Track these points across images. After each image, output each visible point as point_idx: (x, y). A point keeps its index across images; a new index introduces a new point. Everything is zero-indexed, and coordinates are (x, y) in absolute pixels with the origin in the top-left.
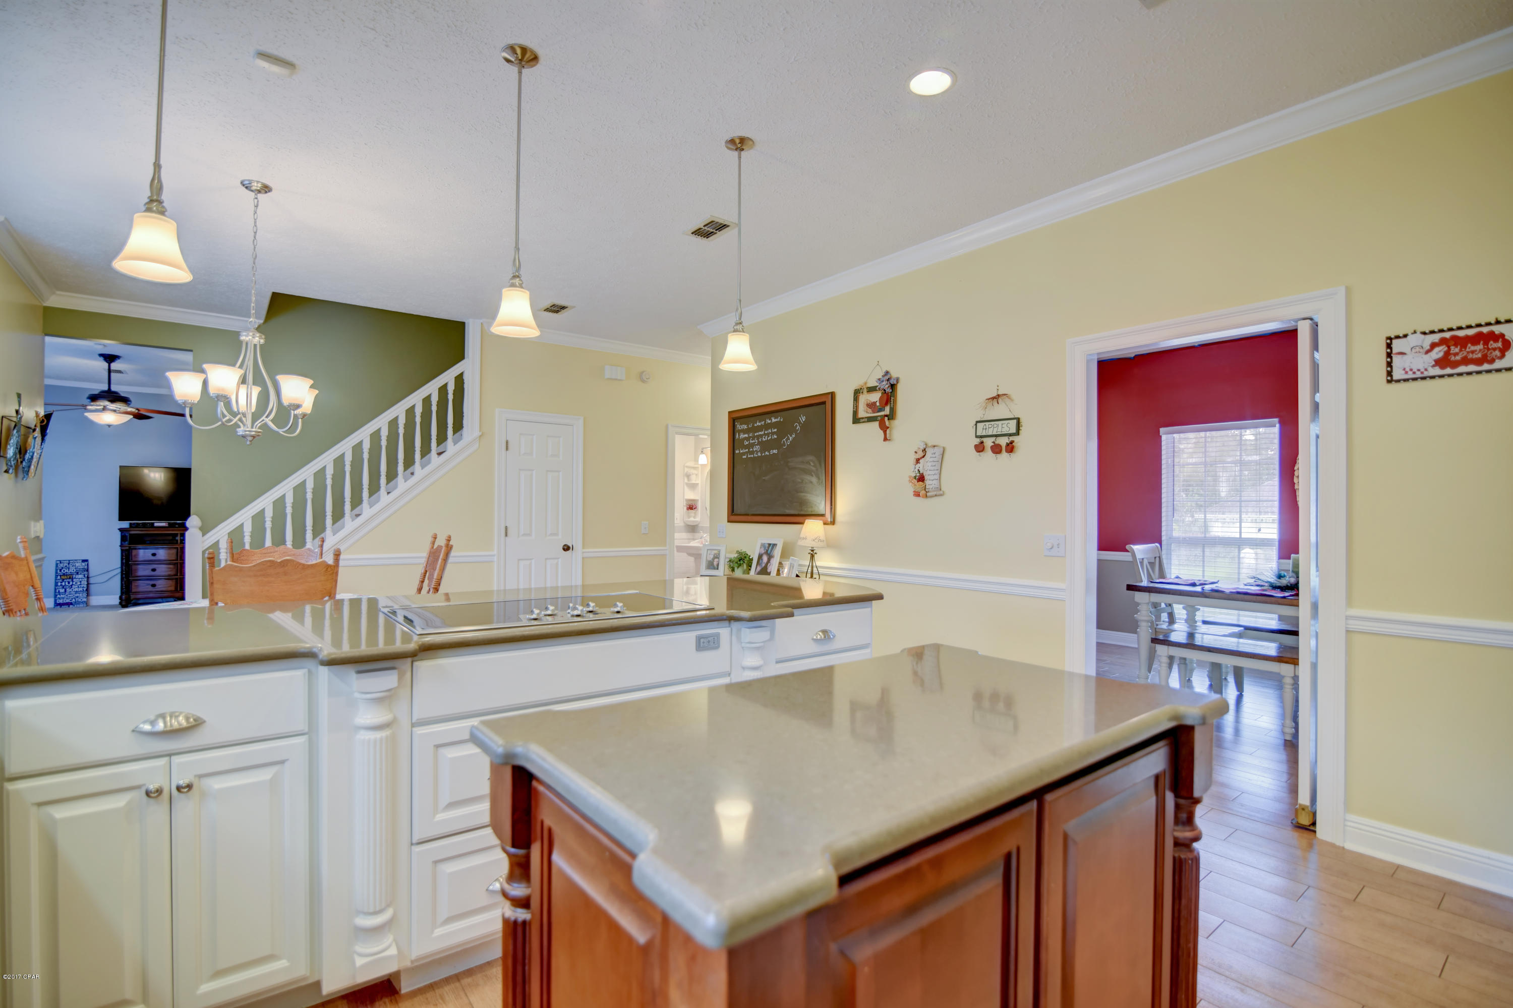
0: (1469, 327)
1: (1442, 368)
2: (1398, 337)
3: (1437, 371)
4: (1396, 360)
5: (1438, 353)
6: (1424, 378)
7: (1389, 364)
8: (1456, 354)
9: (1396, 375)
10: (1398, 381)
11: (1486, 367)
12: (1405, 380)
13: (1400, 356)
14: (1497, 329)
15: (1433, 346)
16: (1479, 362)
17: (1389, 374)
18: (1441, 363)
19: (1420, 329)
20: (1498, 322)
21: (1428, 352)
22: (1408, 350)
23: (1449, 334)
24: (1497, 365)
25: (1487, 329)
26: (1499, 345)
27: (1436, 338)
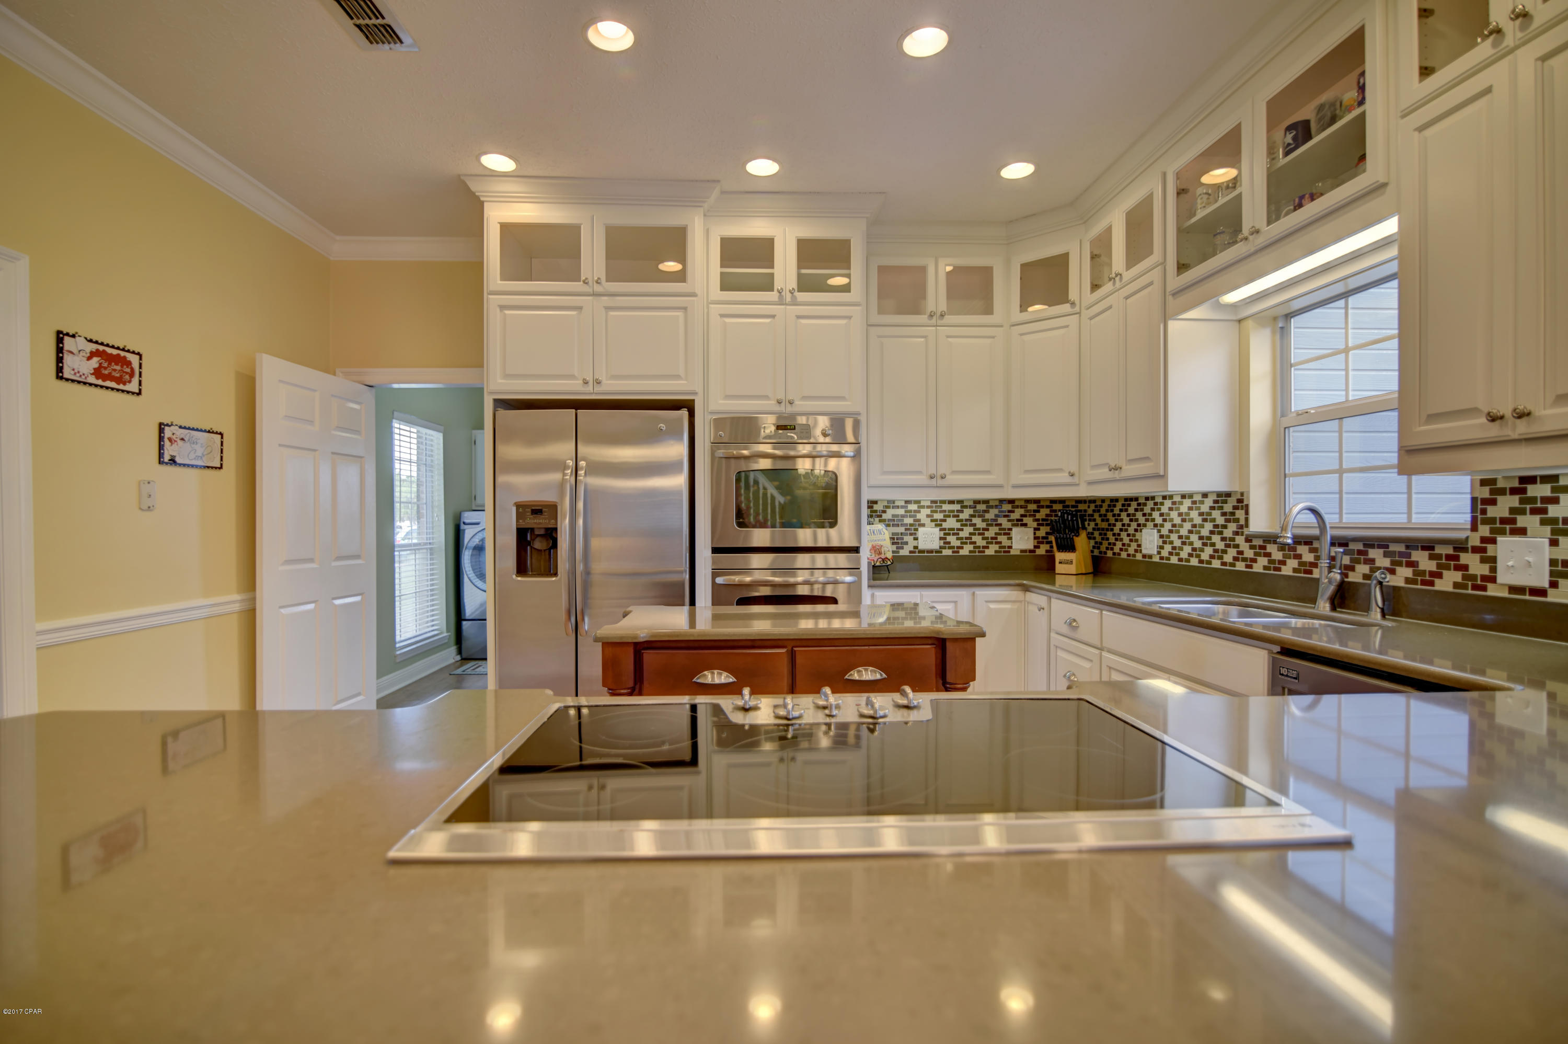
0: (113, 347)
1: (97, 378)
2: (68, 334)
3: (92, 379)
4: (68, 359)
5: (95, 362)
6: (85, 383)
7: (60, 360)
8: (105, 368)
9: (67, 373)
10: (67, 380)
11: (121, 387)
12: (73, 381)
13: (71, 355)
14: (130, 357)
15: (92, 355)
16: (119, 380)
17: (59, 370)
18: (97, 373)
19: (83, 335)
20: (128, 351)
21: (89, 358)
22: (75, 351)
23: (101, 348)
24: (127, 387)
25: (122, 354)
26: (128, 370)
27: (94, 347)
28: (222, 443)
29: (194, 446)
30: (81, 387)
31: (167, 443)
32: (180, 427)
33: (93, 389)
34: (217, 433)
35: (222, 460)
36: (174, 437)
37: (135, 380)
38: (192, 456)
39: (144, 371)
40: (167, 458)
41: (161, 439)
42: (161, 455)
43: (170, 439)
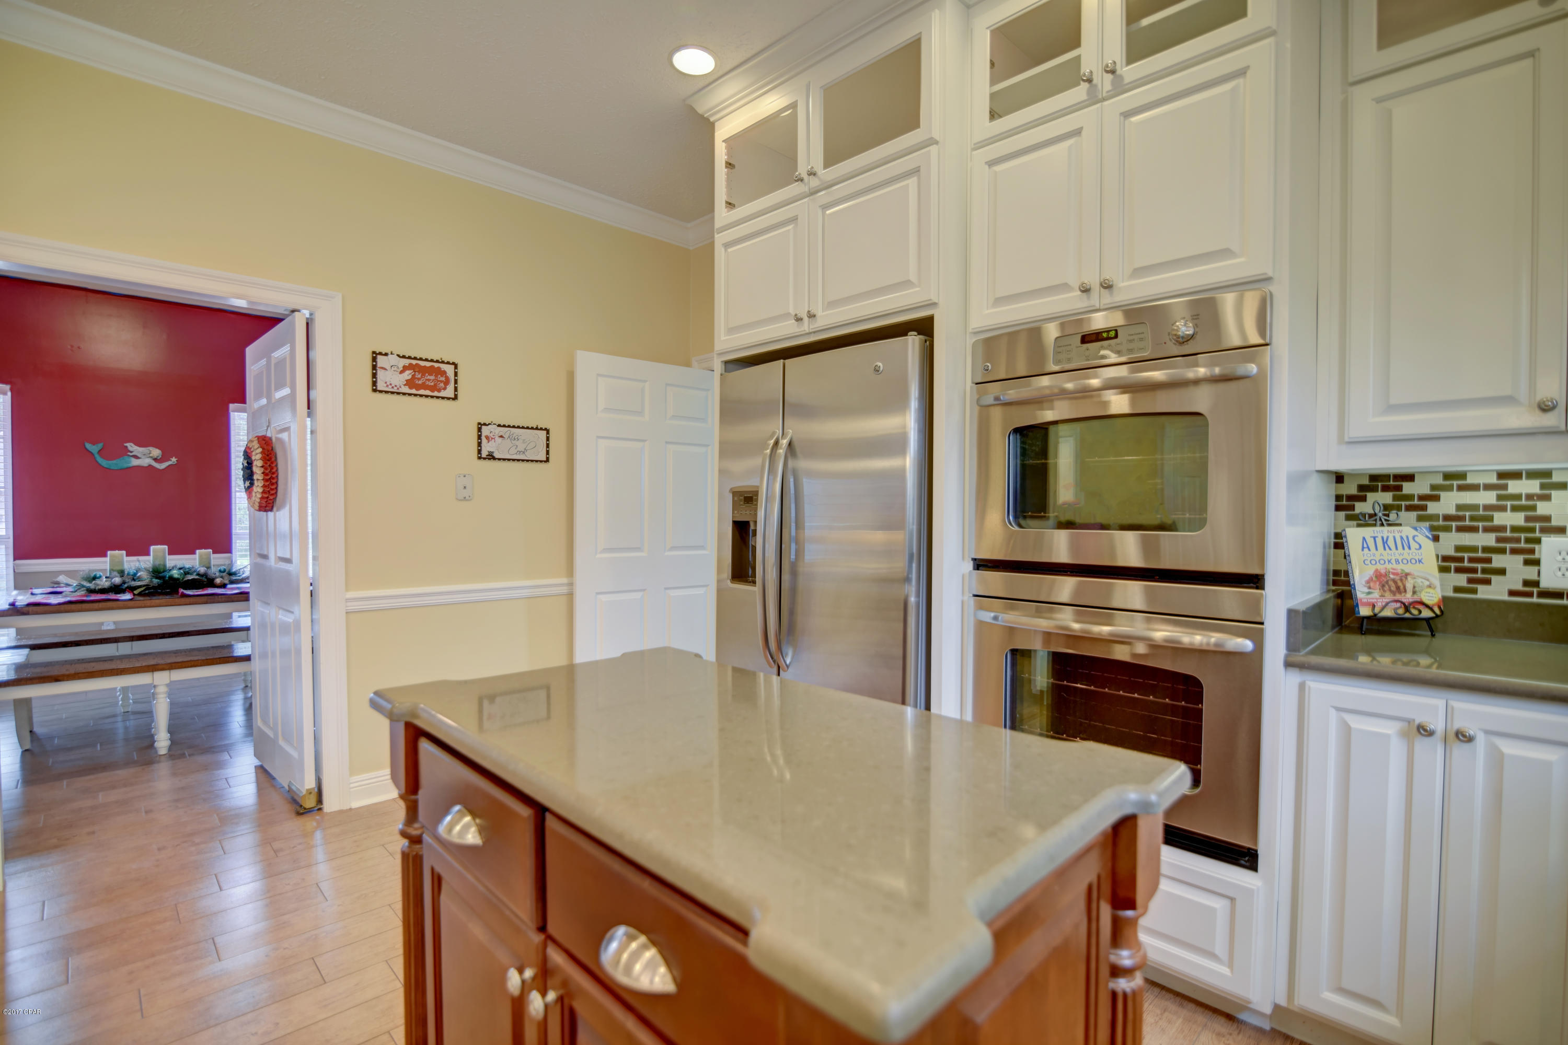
0: (426, 360)
1: (411, 388)
2: (381, 354)
3: (407, 390)
4: (380, 373)
5: (407, 375)
6: (398, 393)
7: (374, 375)
8: (419, 379)
9: (380, 386)
10: (381, 392)
11: (436, 394)
12: (386, 392)
13: (383, 371)
14: (443, 367)
15: (405, 368)
16: (432, 389)
17: (374, 383)
18: (410, 383)
19: (396, 352)
20: (443, 362)
21: (401, 372)
22: (388, 367)
23: (414, 362)
24: (442, 394)
25: (436, 365)
26: (443, 379)
27: (407, 362)
28: (548, 439)
29: (516, 442)
30: (395, 397)
31: (484, 440)
32: (499, 426)
33: (407, 398)
34: (541, 429)
35: (548, 452)
36: (491, 435)
37: (450, 388)
38: (513, 450)
39: (460, 378)
40: (484, 454)
41: (479, 437)
42: (479, 452)
43: (487, 437)
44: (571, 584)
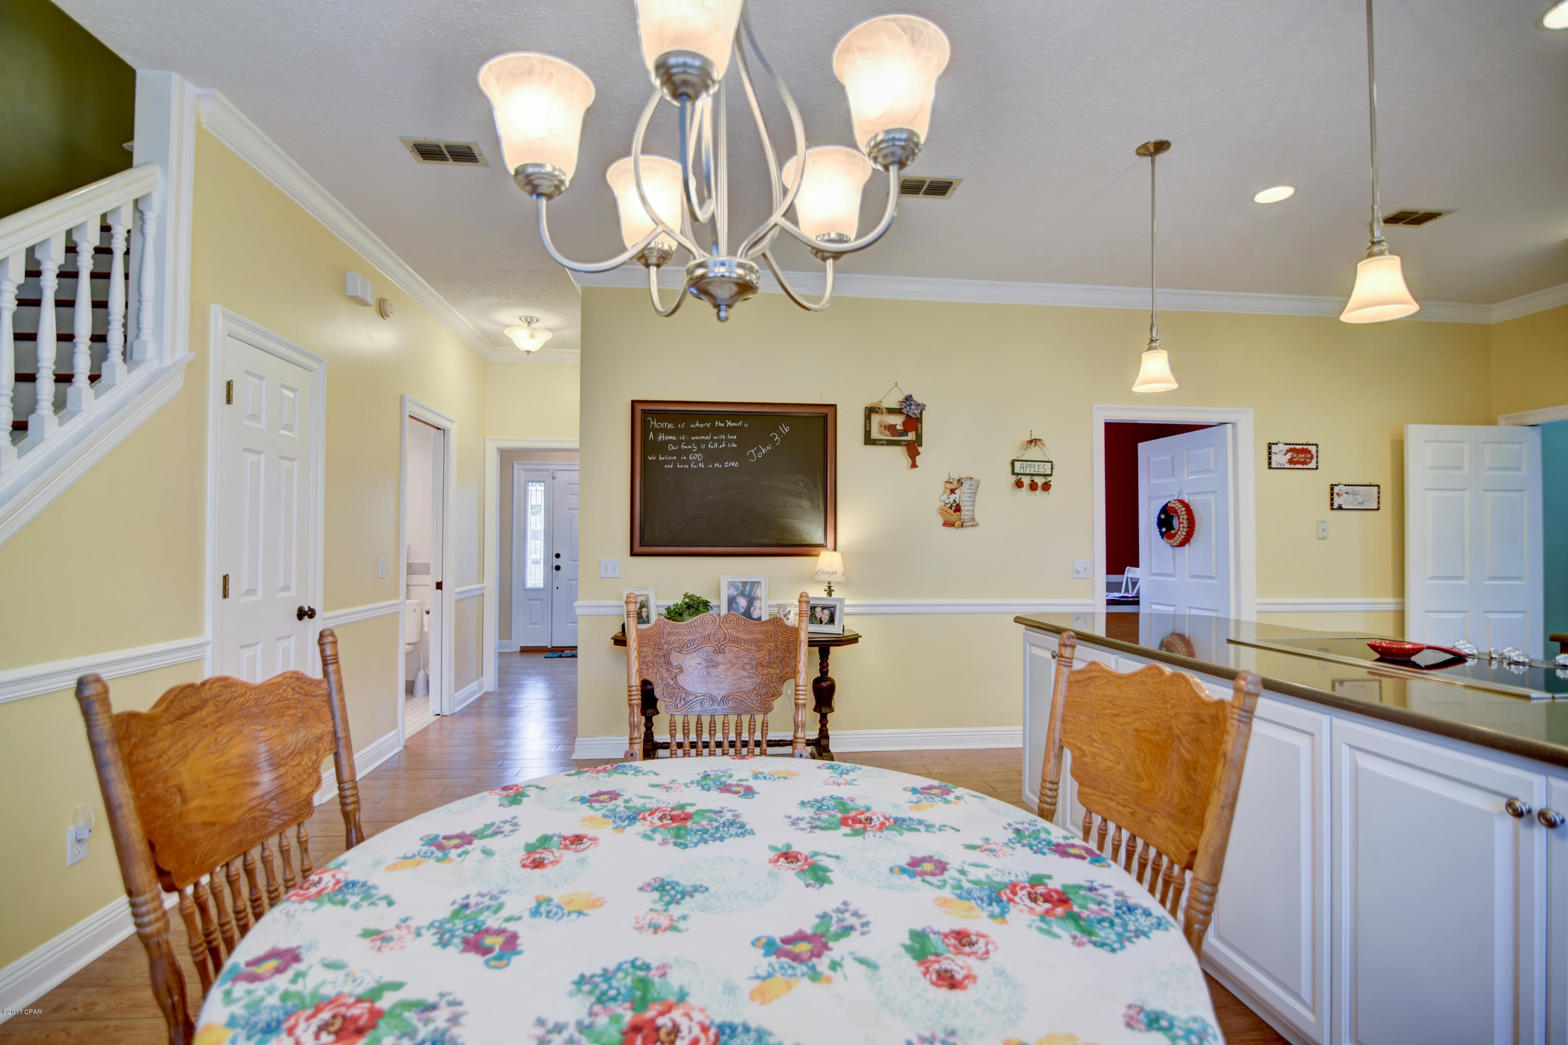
0: (1300, 444)
1: (1290, 464)
2: (1273, 444)
3: (1288, 466)
4: (1274, 457)
5: (1289, 456)
6: (1283, 469)
7: (1270, 458)
8: (1295, 458)
9: (1273, 465)
10: (1274, 468)
11: (1305, 466)
12: (1277, 468)
13: (1276, 455)
14: (1310, 448)
15: (1288, 451)
16: (1304, 463)
17: (1270, 463)
18: (1291, 461)
19: (1282, 441)
20: (1309, 445)
21: (1285, 454)
22: (1277, 452)
23: (1292, 447)
24: (1309, 466)
25: (1305, 447)
26: (1309, 456)
27: (1288, 447)
28: (1379, 493)
29: (1356, 496)
30: (1282, 471)
31: (1335, 496)
32: (1346, 485)
33: (1288, 470)
34: (1374, 486)
35: (1379, 503)
36: (1340, 492)
37: (1314, 461)
38: (1355, 503)
39: (1319, 454)
40: (1335, 506)
41: (1332, 494)
42: (1332, 505)
43: (1338, 494)
44: (1403, 604)
